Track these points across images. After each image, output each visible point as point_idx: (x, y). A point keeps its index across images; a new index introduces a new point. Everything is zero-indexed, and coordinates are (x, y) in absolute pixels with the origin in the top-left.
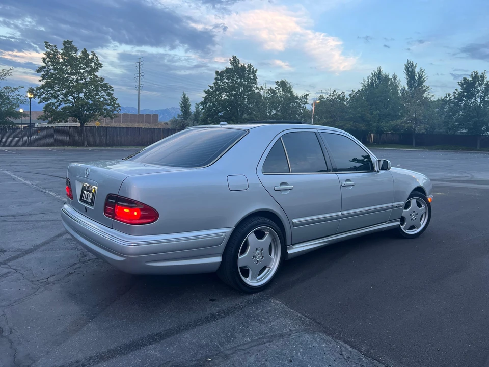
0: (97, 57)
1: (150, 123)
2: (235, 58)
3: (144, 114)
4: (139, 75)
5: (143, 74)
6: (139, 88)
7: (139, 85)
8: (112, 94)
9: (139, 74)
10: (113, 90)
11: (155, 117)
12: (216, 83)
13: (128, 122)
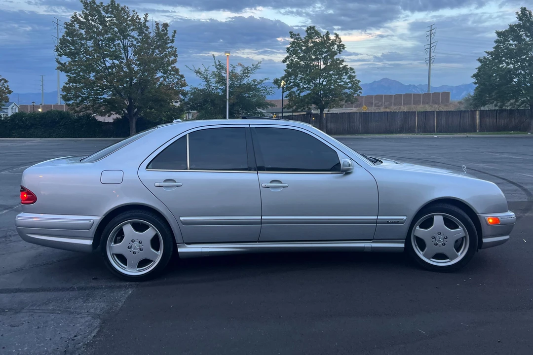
0: (340, 39)
1: (439, 104)
2: (524, 10)
3: (441, 91)
4: (430, 46)
5: (434, 44)
6: (430, 60)
7: (430, 57)
8: (355, 76)
9: (431, 44)
10: (354, 72)
11: (446, 95)
12: (497, 48)
13: (410, 104)
